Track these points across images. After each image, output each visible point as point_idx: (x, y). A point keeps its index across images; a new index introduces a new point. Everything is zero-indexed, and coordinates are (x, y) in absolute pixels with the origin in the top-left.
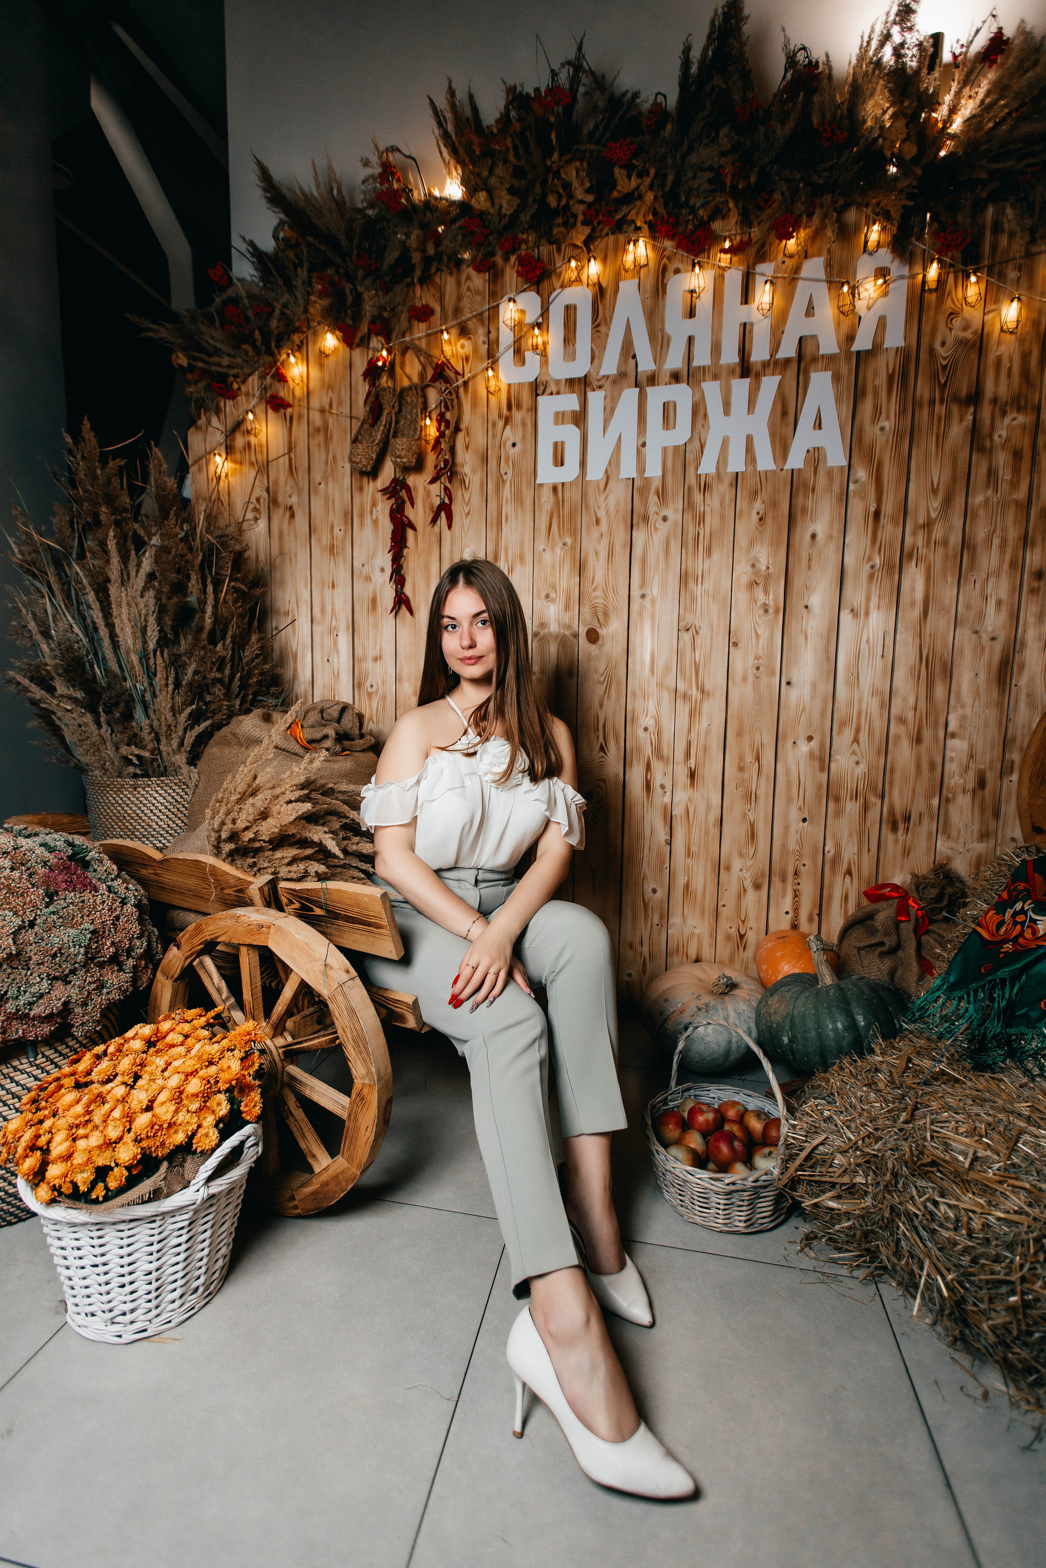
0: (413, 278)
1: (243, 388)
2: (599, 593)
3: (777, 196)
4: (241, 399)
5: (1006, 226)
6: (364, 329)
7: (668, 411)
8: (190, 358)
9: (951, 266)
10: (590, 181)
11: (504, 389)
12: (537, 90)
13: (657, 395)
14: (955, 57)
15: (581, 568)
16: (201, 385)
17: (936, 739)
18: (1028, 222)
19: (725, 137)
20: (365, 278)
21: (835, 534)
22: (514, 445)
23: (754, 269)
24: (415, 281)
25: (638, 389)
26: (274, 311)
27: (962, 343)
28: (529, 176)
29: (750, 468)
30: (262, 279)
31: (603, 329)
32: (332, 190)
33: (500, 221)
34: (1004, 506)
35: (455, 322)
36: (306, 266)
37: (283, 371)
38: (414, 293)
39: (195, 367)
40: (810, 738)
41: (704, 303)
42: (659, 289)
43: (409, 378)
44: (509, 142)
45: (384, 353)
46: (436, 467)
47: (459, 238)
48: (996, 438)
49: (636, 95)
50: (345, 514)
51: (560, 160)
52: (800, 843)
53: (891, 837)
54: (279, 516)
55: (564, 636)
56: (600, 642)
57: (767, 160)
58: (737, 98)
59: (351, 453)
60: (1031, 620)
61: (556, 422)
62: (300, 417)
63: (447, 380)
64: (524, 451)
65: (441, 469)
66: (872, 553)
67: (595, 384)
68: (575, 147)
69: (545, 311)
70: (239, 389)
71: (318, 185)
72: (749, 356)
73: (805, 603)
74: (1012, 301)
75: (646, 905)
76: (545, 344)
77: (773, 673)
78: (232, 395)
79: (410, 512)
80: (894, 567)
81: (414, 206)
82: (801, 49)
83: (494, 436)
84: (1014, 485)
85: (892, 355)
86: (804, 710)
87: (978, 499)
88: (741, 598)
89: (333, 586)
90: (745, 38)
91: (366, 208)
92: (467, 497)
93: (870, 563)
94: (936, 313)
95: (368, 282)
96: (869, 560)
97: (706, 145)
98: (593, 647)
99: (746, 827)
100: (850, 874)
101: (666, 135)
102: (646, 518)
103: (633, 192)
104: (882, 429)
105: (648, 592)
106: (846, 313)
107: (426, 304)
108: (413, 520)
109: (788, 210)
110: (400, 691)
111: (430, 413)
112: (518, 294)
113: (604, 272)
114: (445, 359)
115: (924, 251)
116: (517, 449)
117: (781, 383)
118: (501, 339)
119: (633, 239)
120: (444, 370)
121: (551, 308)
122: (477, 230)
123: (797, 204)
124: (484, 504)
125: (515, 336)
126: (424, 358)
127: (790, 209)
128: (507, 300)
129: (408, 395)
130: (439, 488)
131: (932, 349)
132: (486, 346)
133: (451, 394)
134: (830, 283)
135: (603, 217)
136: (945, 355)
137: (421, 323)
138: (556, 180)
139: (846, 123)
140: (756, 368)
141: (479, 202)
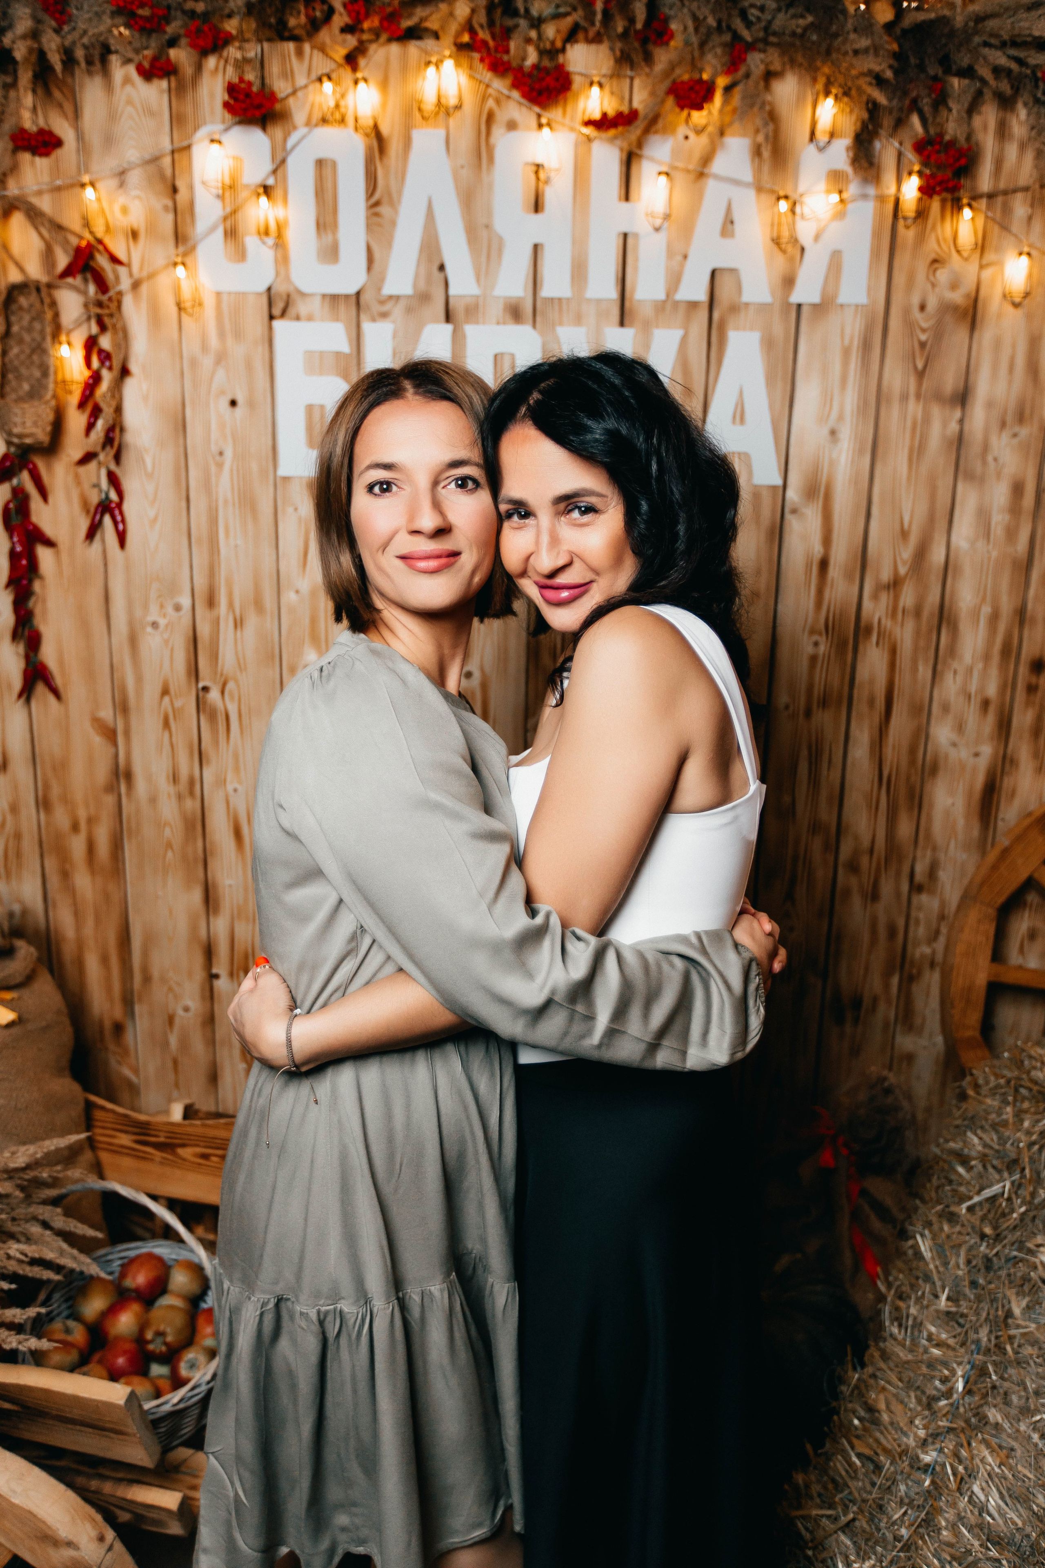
3: (676, 32)
7: (502, 370)
11: (209, 302)
13: (482, 341)
17: (898, 894)
22: (233, 403)
23: (638, 145)
25: (449, 328)
27: (948, 309)
31: (384, 209)
34: (998, 561)
35: (106, 168)
38: (20, 109)
41: (558, 188)
42: (482, 152)
43: (20, 266)
46: (87, 434)
53: (835, 1031)
60: (1024, 733)
61: (308, 370)
63: (98, 277)
64: (252, 416)
65: (97, 443)
66: (816, 622)
67: (376, 307)
69: (279, 166)
72: (632, 289)
74: (1021, 254)
76: (280, 228)
79: (41, 515)
80: (846, 644)
83: (196, 384)
85: (849, 315)
92: (150, 491)
93: (813, 639)
94: (914, 256)
96: (812, 633)
104: (833, 433)
106: (783, 246)
107: (46, 128)
108: (48, 529)
109: (695, 66)
110: (48, 824)
111: (68, 333)
112: (227, 130)
113: (384, 105)
114: (91, 233)
115: (900, 155)
116: (239, 411)
117: (684, 340)
118: (199, 208)
119: (434, 59)
120: (91, 257)
121: (290, 161)
122: (141, 12)
123: (709, 57)
124: (184, 504)
125: (224, 208)
126: (49, 231)
127: (699, 65)
128: (207, 142)
129: (22, 293)
130: (96, 473)
131: (907, 311)
132: (170, 217)
133: (108, 307)
134: (759, 189)
135: (381, 22)
136: (924, 325)
137: (37, 159)
140: (645, 312)
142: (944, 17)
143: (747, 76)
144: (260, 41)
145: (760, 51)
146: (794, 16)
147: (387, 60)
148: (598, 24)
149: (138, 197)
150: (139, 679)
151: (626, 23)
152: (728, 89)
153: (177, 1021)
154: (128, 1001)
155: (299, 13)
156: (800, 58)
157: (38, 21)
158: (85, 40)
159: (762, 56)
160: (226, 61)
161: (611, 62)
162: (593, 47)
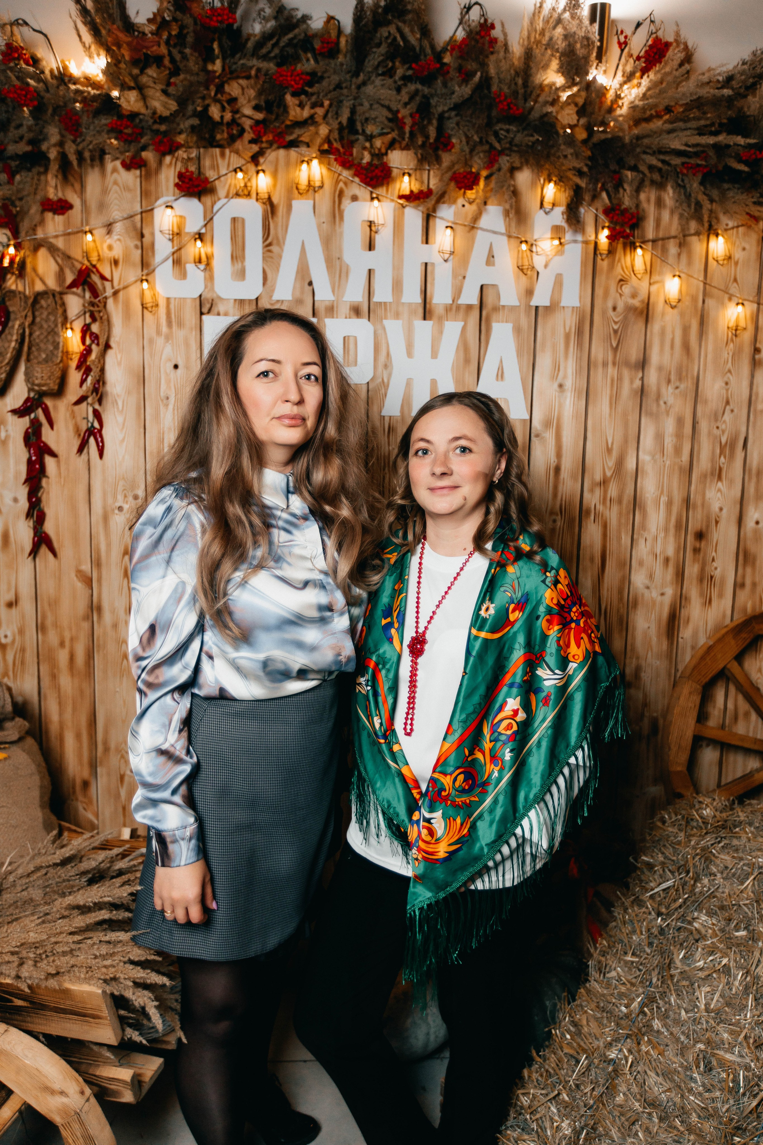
0: (46, 170)
3: (455, 143)
5: (668, 202)
7: (348, 346)
10: (258, 99)
11: (162, 304)
13: (336, 329)
22: (176, 367)
23: (433, 210)
27: (630, 309)
31: (273, 248)
33: (155, 122)
34: (670, 468)
35: (100, 222)
38: (47, 181)
41: (384, 236)
42: (336, 214)
43: (43, 280)
45: (12, 250)
46: (81, 386)
47: (106, 136)
48: (662, 403)
57: (446, 109)
60: (694, 579)
63: (92, 288)
64: (188, 376)
65: (88, 391)
66: (553, 507)
69: (209, 221)
72: (431, 297)
74: (674, 276)
76: (209, 258)
79: (48, 436)
80: (573, 522)
82: (476, 4)
83: (152, 355)
85: (568, 313)
92: (120, 422)
93: (552, 518)
94: (608, 278)
96: (551, 514)
103: (306, 119)
104: (561, 386)
106: (525, 271)
107: (63, 198)
108: (53, 445)
109: (467, 163)
110: (43, 642)
111: (71, 323)
112: (176, 200)
113: (275, 185)
114: (89, 261)
115: (596, 216)
116: (179, 371)
117: (464, 329)
118: (157, 246)
119: (306, 159)
120: (89, 276)
121: (215, 218)
122: (126, 131)
123: (476, 158)
124: (142, 430)
125: (173, 247)
126: (62, 259)
127: (469, 163)
128: (164, 206)
129: (42, 298)
130: (86, 410)
131: (604, 312)
132: (139, 251)
133: (98, 306)
134: (509, 237)
135: (274, 137)
136: (616, 320)
137: (56, 217)
138: (219, 96)
139: (521, 91)
140: (439, 311)
141: (129, 102)
142: (618, 137)
143: (499, 170)
144: (198, 147)
145: (507, 155)
146: (527, 135)
147: (277, 159)
148: (407, 140)
149: (119, 240)
150: (109, 545)
151: (424, 139)
152: (487, 178)
153: (126, 779)
154: (93, 765)
155: (223, 131)
156: (531, 160)
157: (62, 136)
158: (91, 147)
159: (508, 158)
160: (177, 159)
161: (416, 162)
162: (405, 152)
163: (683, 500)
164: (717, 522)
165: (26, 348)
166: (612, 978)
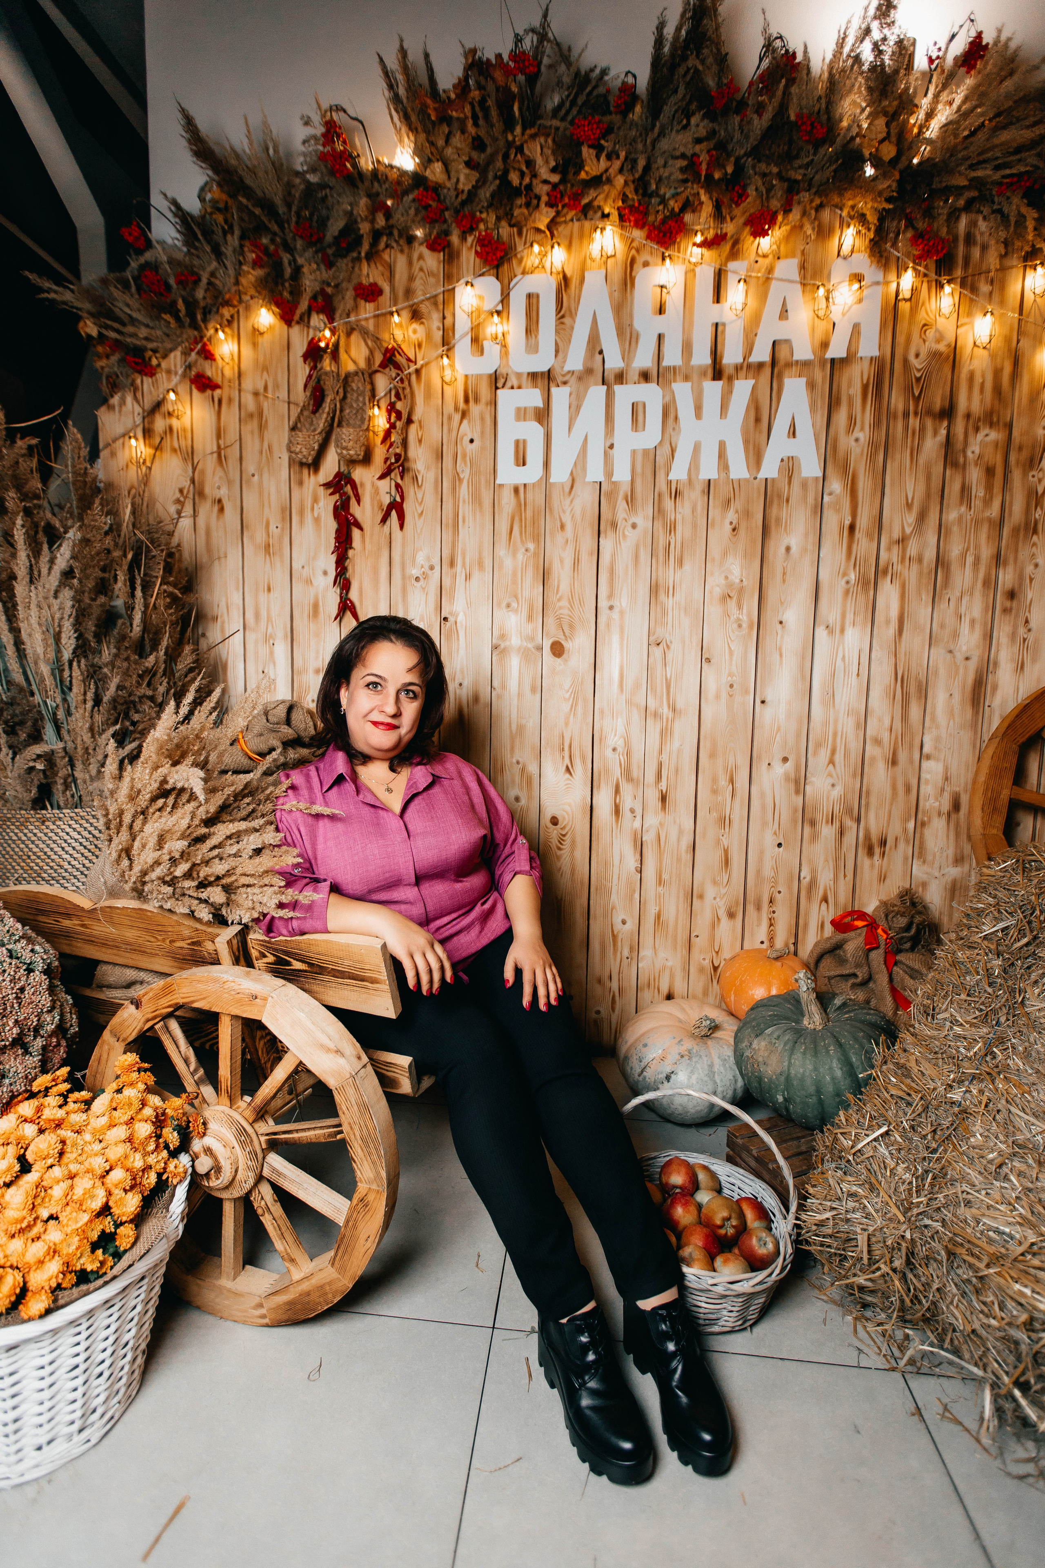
0: (360, 253)
1: (164, 365)
2: (564, 603)
3: (751, 191)
4: (161, 376)
5: (978, 238)
6: (304, 305)
7: (637, 411)
8: (101, 327)
9: (925, 275)
10: (556, 160)
11: (461, 380)
12: (499, 56)
13: (625, 394)
14: (931, 61)
15: (545, 577)
16: (114, 359)
17: (911, 761)
18: (1003, 234)
19: (699, 125)
20: (304, 250)
21: (810, 547)
22: (472, 441)
23: (726, 265)
24: (363, 254)
25: (605, 387)
26: (199, 280)
27: (935, 355)
28: (489, 150)
29: (723, 475)
30: (186, 243)
31: (565, 320)
32: (267, 149)
33: (457, 196)
34: (977, 523)
35: (406, 304)
36: (237, 232)
37: (210, 347)
38: (360, 270)
39: (107, 337)
40: (785, 760)
41: (674, 299)
42: (628, 281)
43: (354, 362)
44: (468, 109)
45: (327, 333)
46: (385, 462)
47: (412, 212)
48: (969, 454)
49: (604, 72)
50: (283, 510)
51: (523, 134)
52: (776, 869)
53: (865, 862)
54: (206, 510)
55: (527, 649)
56: (565, 656)
57: (742, 152)
58: (711, 83)
59: (290, 441)
60: (1004, 640)
61: (518, 419)
62: (230, 400)
63: (398, 366)
64: (483, 449)
65: (392, 464)
66: (847, 567)
67: (560, 379)
68: (539, 122)
69: (505, 298)
70: (159, 365)
71: (251, 143)
72: (721, 357)
73: (780, 619)
74: (985, 315)
75: (615, 937)
76: (505, 333)
77: (747, 692)
78: (149, 371)
79: (355, 510)
80: (868, 583)
81: (361, 174)
82: (777, 38)
83: (450, 431)
84: (987, 502)
85: (866, 364)
86: (779, 729)
87: (952, 515)
88: (714, 611)
89: (269, 590)
90: (720, 20)
91: (307, 172)
92: (420, 496)
93: (846, 579)
95: (309, 253)
96: (844, 575)
97: (678, 132)
98: (558, 660)
99: (720, 853)
100: (827, 902)
101: (636, 118)
102: (614, 525)
103: (601, 175)
104: (857, 440)
105: (616, 603)
106: (822, 317)
107: (375, 286)
108: (360, 519)
109: (763, 205)
111: (379, 401)
112: (476, 278)
113: (569, 260)
114: (395, 341)
115: (898, 260)
116: (474, 444)
117: (754, 388)
118: (458, 325)
119: (600, 228)
120: (395, 356)
121: (512, 295)
123: (773, 200)
124: (439, 504)
125: (472, 324)
126: (372, 341)
127: (766, 204)
128: (465, 285)
129: (354, 377)
130: (390, 484)
131: (906, 358)
132: (441, 333)
133: (402, 383)
134: (805, 287)
135: (570, 201)
136: (919, 367)
137: (369, 303)
138: (519, 156)
139: (824, 118)
140: (728, 371)
141: (434, 173)
147: (572, 230)
149: (423, 322)
159: (807, 195)
163: (992, 557)
164: (1031, 580)
165: (336, 420)
166: (945, 1019)
